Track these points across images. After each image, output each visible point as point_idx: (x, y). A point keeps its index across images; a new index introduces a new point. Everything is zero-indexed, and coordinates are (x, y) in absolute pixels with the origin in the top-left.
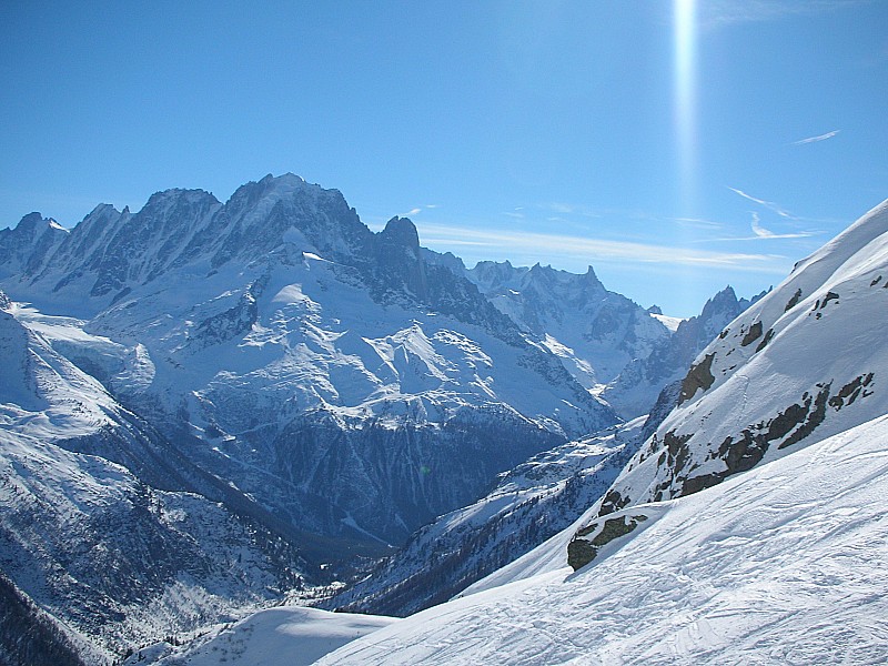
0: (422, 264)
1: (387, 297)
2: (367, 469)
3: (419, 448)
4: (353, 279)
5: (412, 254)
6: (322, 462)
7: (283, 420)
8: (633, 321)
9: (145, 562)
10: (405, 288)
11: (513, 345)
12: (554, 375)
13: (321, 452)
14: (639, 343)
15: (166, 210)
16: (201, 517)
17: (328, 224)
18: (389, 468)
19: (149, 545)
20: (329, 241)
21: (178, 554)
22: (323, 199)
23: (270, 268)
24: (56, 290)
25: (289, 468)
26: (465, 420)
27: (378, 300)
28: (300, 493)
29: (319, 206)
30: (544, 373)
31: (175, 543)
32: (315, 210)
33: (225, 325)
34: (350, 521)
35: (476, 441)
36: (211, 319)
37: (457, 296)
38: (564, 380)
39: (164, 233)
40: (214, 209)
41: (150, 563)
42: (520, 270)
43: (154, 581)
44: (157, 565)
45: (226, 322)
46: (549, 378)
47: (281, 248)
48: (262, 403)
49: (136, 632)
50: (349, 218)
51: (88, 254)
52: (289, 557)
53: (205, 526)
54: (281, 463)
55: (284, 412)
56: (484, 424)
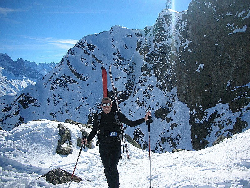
0: (25, 67)
5: (23, 65)
10: (22, 72)
17: (5, 61)
20: (5, 64)
22: (4, 56)
29: (3, 57)
32: (2, 58)
37: (33, 73)
42: (48, 64)
50: (9, 59)
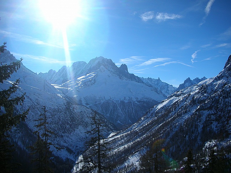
1: (122, 78)
2: (122, 111)
3: (133, 106)
4: (115, 75)
6: (112, 110)
7: (102, 101)
8: (168, 87)
9: (69, 122)
11: (149, 87)
12: (159, 92)
13: (111, 107)
14: (170, 91)
15: (76, 66)
16: (85, 112)
17: (109, 66)
18: (126, 111)
19: (70, 118)
21: (79, 121)
22: (108, 61)
23: (98, 73)
24: (55, 82)
25: (104, 111)
26: (142, 100)
27: (120, 79)
28: (107, 116)
30: (157, 92)
31: (78, 118)
32: (106, 63)
33: (89, 84)
34: (119, 122)
35: (145, 104)
36: (86, 82)
38: (161, 93)
39: (76, 70)
40: (86, 65)
41: (71, 123)
42: (145, 79)
43: (72, 128)
44: (73, 123)
45: (89, 83)
46: (158, 93)
47: (100, 69)
48: (98, 98)
49: (66, 141)
50: (113, 64)
51: (61, 75)
52: (109, 124)
53: (86, 114)
54: (102, 110)
55: (102, 100)
56: (146, 101)
